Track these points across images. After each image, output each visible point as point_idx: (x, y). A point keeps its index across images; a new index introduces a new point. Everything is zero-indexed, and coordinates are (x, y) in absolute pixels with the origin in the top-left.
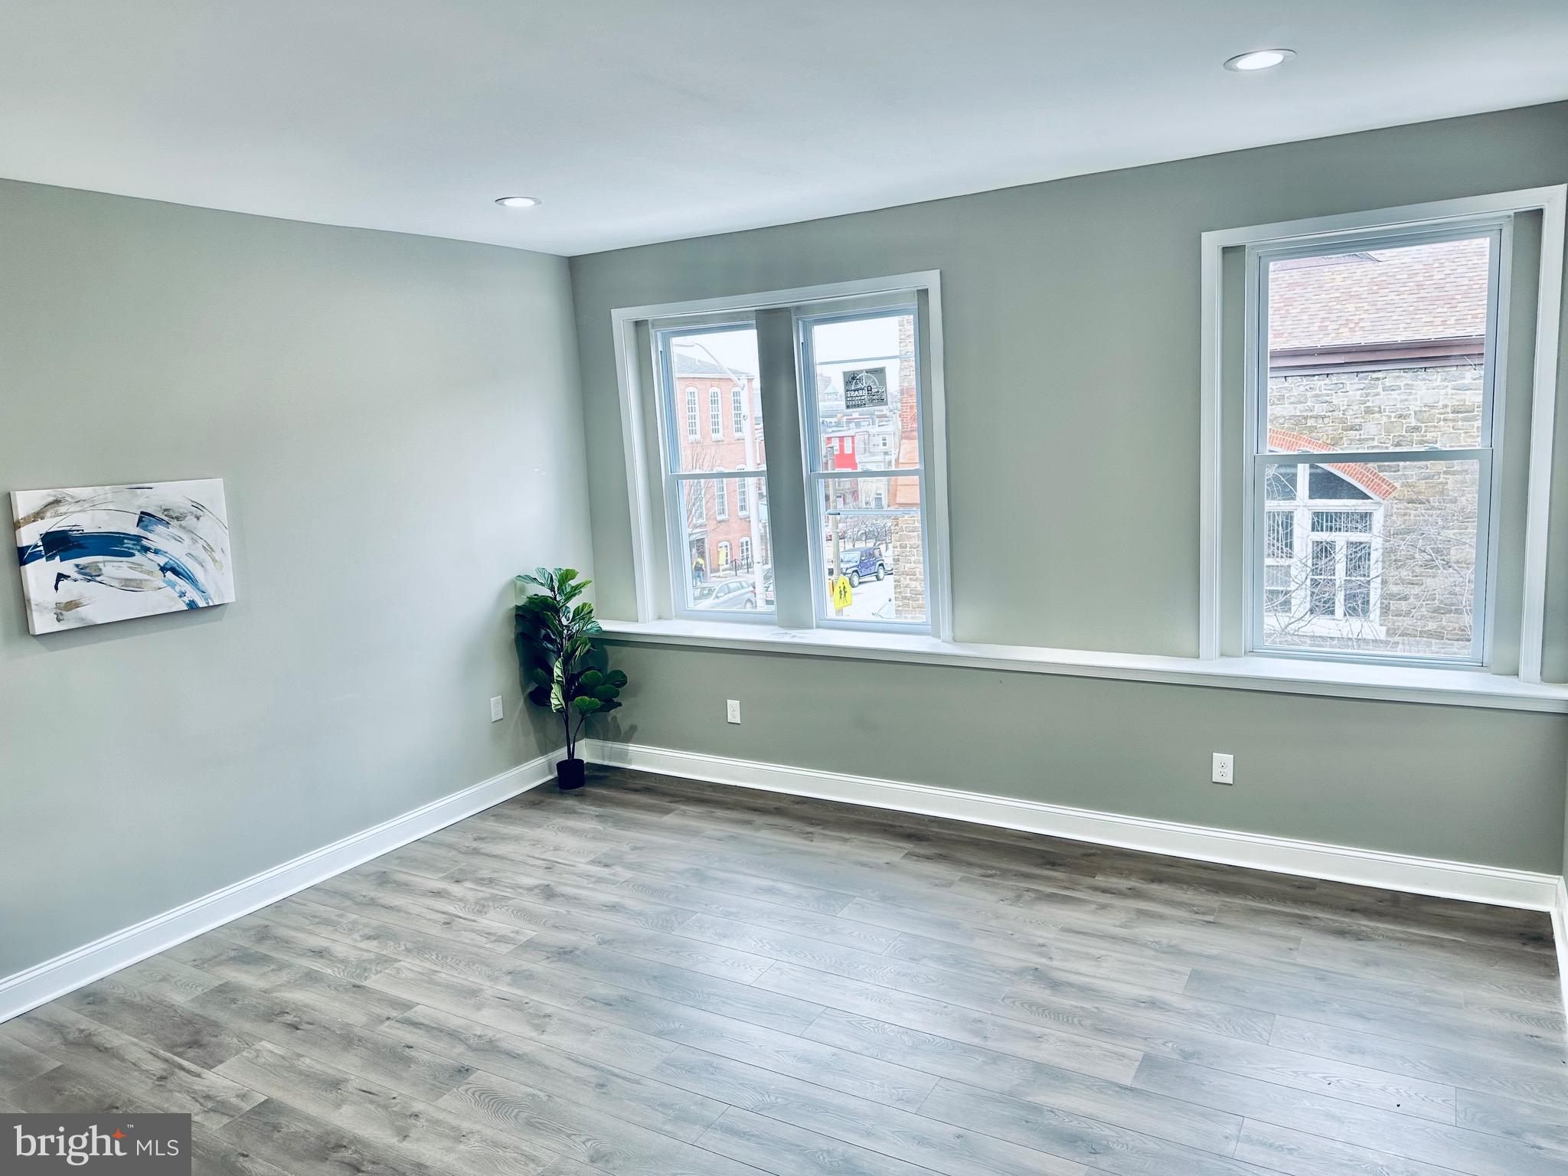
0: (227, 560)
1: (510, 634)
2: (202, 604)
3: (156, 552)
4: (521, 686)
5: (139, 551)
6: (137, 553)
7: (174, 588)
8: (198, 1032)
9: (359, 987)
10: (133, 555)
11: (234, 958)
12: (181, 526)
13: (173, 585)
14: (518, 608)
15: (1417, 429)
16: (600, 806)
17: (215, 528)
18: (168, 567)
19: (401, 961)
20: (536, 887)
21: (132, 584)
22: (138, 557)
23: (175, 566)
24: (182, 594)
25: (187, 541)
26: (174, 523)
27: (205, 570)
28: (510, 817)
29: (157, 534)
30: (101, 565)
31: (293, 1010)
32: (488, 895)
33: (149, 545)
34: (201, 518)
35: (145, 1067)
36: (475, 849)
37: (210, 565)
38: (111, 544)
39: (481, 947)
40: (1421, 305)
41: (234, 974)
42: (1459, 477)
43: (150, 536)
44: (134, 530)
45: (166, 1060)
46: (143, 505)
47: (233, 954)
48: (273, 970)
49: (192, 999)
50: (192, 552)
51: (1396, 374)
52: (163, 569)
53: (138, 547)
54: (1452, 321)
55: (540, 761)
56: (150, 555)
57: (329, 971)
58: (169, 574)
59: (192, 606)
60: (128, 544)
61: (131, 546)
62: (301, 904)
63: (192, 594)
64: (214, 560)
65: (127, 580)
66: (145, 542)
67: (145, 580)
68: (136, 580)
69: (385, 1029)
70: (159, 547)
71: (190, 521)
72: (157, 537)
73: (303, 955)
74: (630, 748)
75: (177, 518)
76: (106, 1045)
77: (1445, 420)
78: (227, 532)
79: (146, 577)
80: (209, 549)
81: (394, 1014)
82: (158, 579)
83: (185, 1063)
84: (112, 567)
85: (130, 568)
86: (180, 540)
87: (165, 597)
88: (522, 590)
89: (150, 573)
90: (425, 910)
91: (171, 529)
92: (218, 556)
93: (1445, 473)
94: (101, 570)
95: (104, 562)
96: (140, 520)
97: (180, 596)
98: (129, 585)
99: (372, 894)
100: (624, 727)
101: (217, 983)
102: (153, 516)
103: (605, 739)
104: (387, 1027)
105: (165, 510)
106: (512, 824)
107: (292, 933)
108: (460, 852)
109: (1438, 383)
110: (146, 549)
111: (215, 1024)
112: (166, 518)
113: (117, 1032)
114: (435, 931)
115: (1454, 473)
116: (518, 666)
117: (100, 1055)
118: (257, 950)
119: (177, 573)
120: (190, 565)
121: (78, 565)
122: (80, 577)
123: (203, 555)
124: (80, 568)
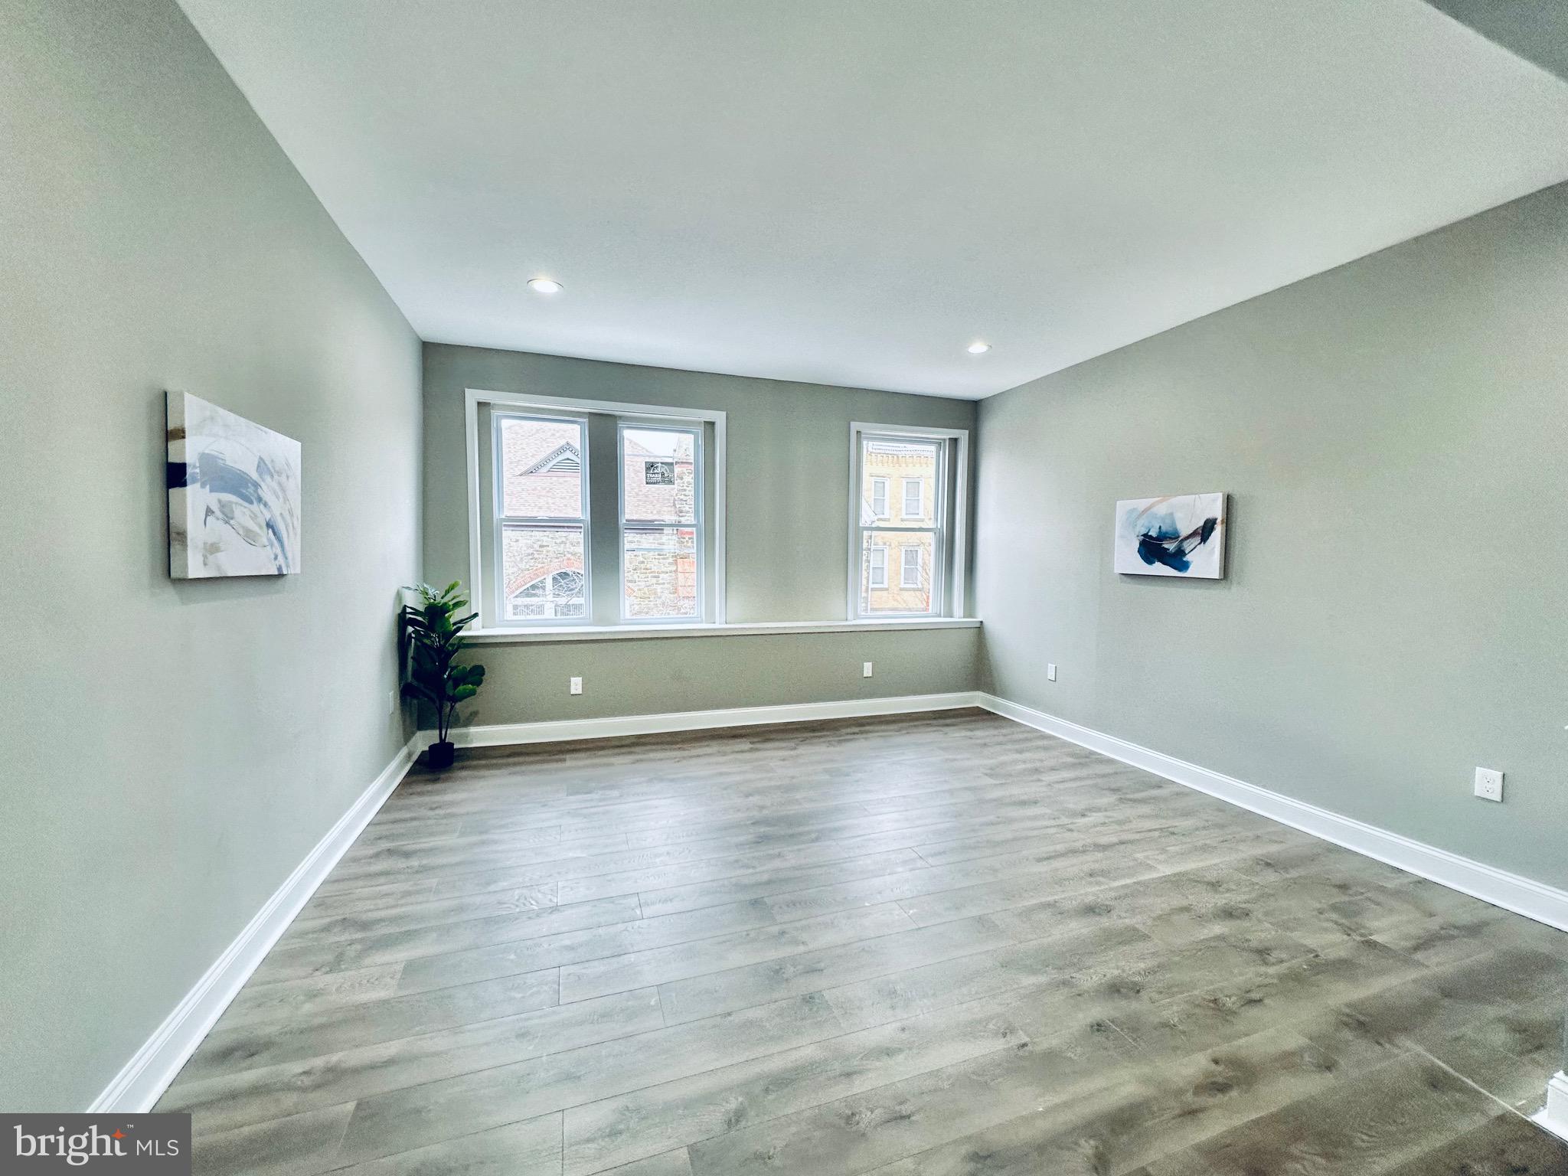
0: (298, 526)
2: (284, 571)
3: (265, 505)
5: (256, 500)
6: (254, 501)
7: (272, 548)
10: (252, 503)
12: (279, 481)
13: (271, 545)
15: (643, 562)
17: (294, 490)
18: (271, 524)
21: (250, 535)
22: (255, 507)
23: (274, 524)
24: (276, 557)
25: (281, 500)
26: (275, 476)
27: (288, 534)
29: (266, 485)
30: (234, 507)
33: (262, 496)
34: (288, 478)
37: (290, 529)
38: (239, 485)
40: (640, 503)
42: (662, 586)
43: (262, 484)
44: (255, 476)
46: (261, 450)
50: (282, 512)
51: (632, 535)
52: (268, 525)
53: (256, 495)
54: (655, 512)
56: (262, 507)
58: (270, 531)
59: (280, 574)
60: (251, 489)
61: (252, 492)
63: (280, 559)
64: (293, 525)
65: (247, 529)
66: (259, 491)
67: (257, 533)
68: (252, 531)
70: (267, 500)
71: (283, 478)
72: (267, 489)
75: (277, 472)
77: (655, 558)
78: (300, 494)
79: (257, 530)
80: (290, 511)
82: (264, 536)
84: (241, 511)
85: (250, 516)
86: (277, 496)
87: (265, 558)
89: (260, 526)
91: (274, 483)
92: (294, 520)
93: (656, 584)
94: (234, 512)
95: (236, 503)
96: (258, 466)
97: (275, 559)
98: (248, 536)
102: (265, 464)
105: (272, 461)
109: (651, 541)
110: (260, 500)
112: (272, 470)
115: (659, 584)
119: (275, 533)
120: (281, 526)
121: (220, 501)
122: (220, 516)
123: (288, 517)
124: (222, 505)
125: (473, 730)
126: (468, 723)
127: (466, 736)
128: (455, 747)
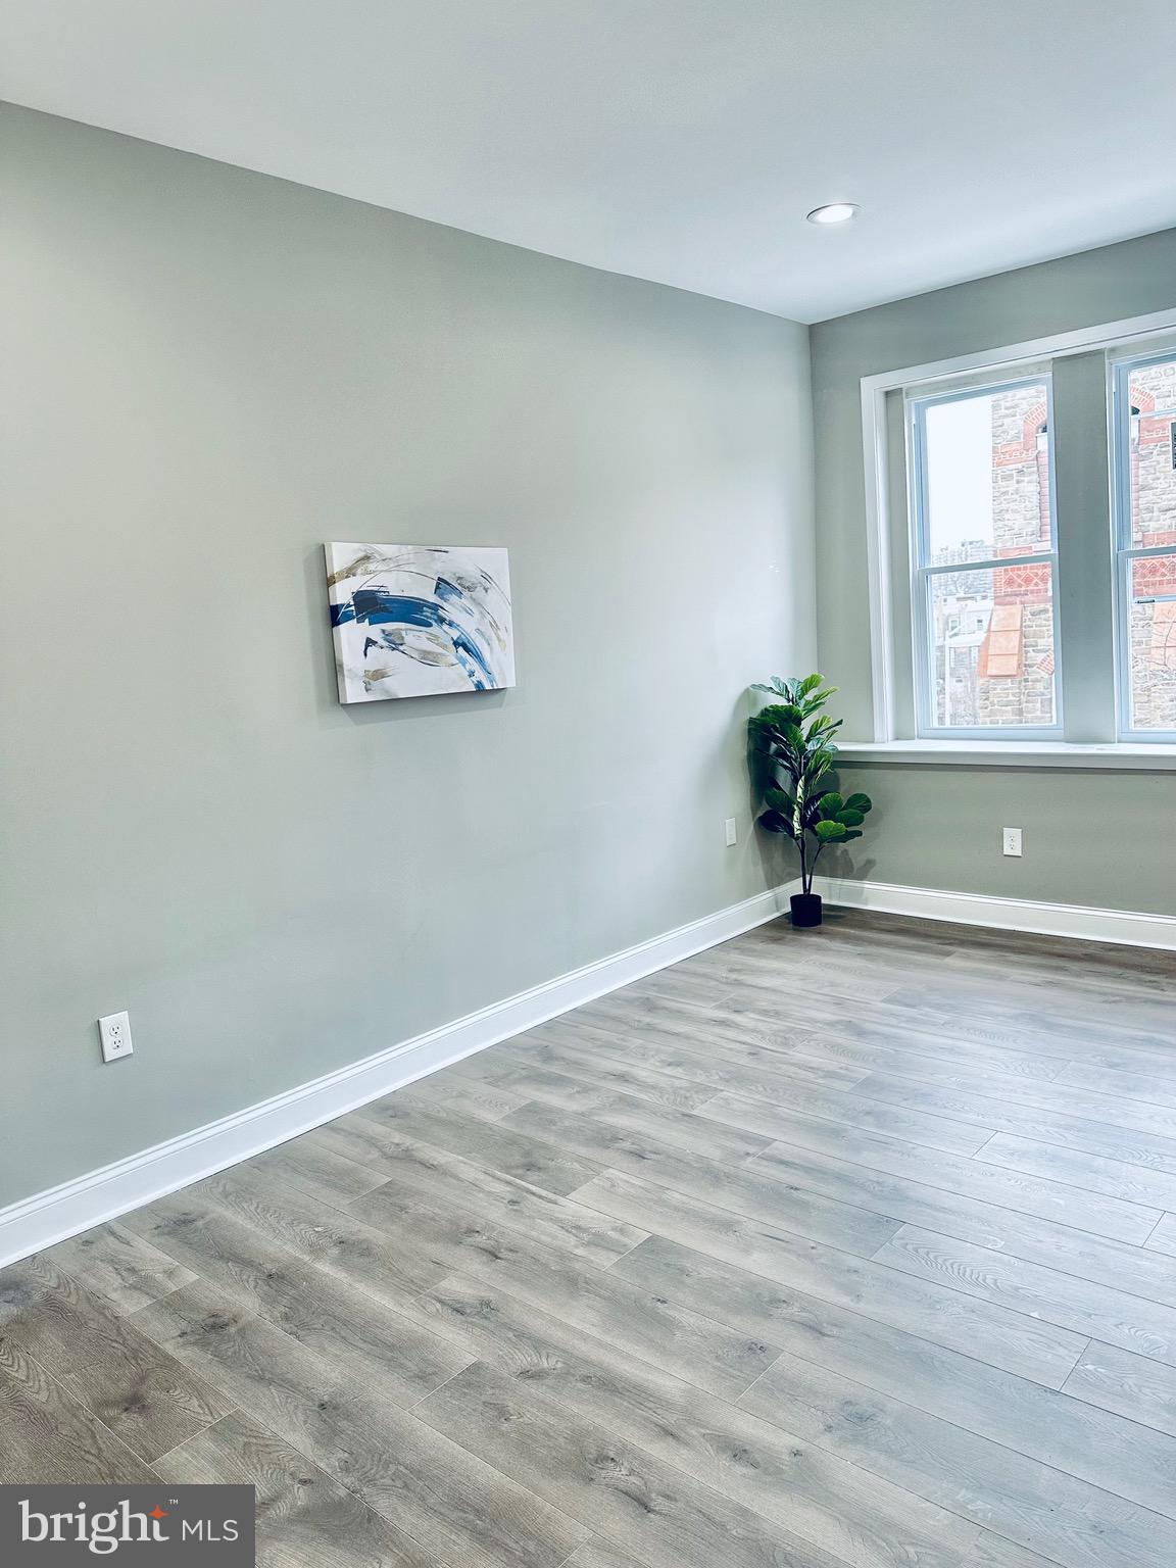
0: (509, 639)
1: (740, 749)
2: (488, 687)
3: (451, 624)
4: (752, 808)
5: (436, 621)
6: (434, 623)
7: (464, 666)
8: (528, 1154)
9: (690, 1116)
10: (430, 625)
11: (527, 1078)
12: (471, 597)
13: (463, 662)
14: (751, 721)
16: (857, 945)
17: (499, 602)
18: (460, 642)
19: (722, 1091)
20: (837, 1022)
21: (430, 657)
22: (435, 629)
23: (466, 641)
24: (472, 674)
25: (477, 615)
26: (466, 593)
27: (491, 649)
28: (755, 951)
29: (450, 604)
30: (404, 633)
31: (627, 1136)
32: (782, 1028)
33: (444, 616)
34: (489, 591)
35: (488, 1189)
36: (736, 980)
37: (495, 644)
38: (410, 611)
39: (813, 1083)
41: (538, 1094)
43: (445, 605)
44: (433, 598)
45: (508, 1183)
46: (440, 570)
47: (524, 1073)
48: (578, 1092)
49: (503, 1118)
50: (480, 627)
52: (456, 644)
53: (435, 617)
55: (768, 895)
56: (445, 627)
57: (645, 1097)
58: (461, 649)
59: (480, 690)
60: (427, 612)
61: (429, 615)
62: (573, 1026)
63: (480, 675)
64: (499, 640)
65: (425, 652)
66: (441, 612)
67: (440, 654)
68: (433, 653)
69: (750, 1165)
70: (453, 619)
71: (479, 593)
72: (452, 608)
73: (605, 1078)
74: (866, 886)
75: (469, 589)
76: (431, 1162)
78: (510, 608)
79: (440, 650)
80: (494, 625)
81: (752, 1149)
82: (452, 655)
83: (533, 1188)
84: (414, 636)
85: (428, 639)
86: (470, 613)
87: (454, 677)
88: (754, 702)
89: (444, 647)
90: (716, 1039)
91: (463, 600)
92: (502, 634)
94: (403, 638)
95: (407, 629)
96: (437, 588)
97: (470, 676)
98: (427, 658)
99: (648, 1020)
100: (858, 861)
101: (524, 1103)
102: (449, 584)
103: (833, 875)
104: (751, 1163)
105: (459, 578)
106: (765, 957)
107: (580, 1055)
108: (721, 982)
110: (442, 620)
111: (544, 1146)
112: (459, 588)
113: (437, 1148)
114: (744, 1060)
116: (749, 787)
117: (430, 1172)
118: (551, 1070)
119: (467, 650)
120: (479, 642)
121: (383, 631)
122: (385, 644)
123: (489, 632)
124: (386, 635)
125: (868, 885)
126: (862, 874)
127: (860, 892)
128: (823, 901)
